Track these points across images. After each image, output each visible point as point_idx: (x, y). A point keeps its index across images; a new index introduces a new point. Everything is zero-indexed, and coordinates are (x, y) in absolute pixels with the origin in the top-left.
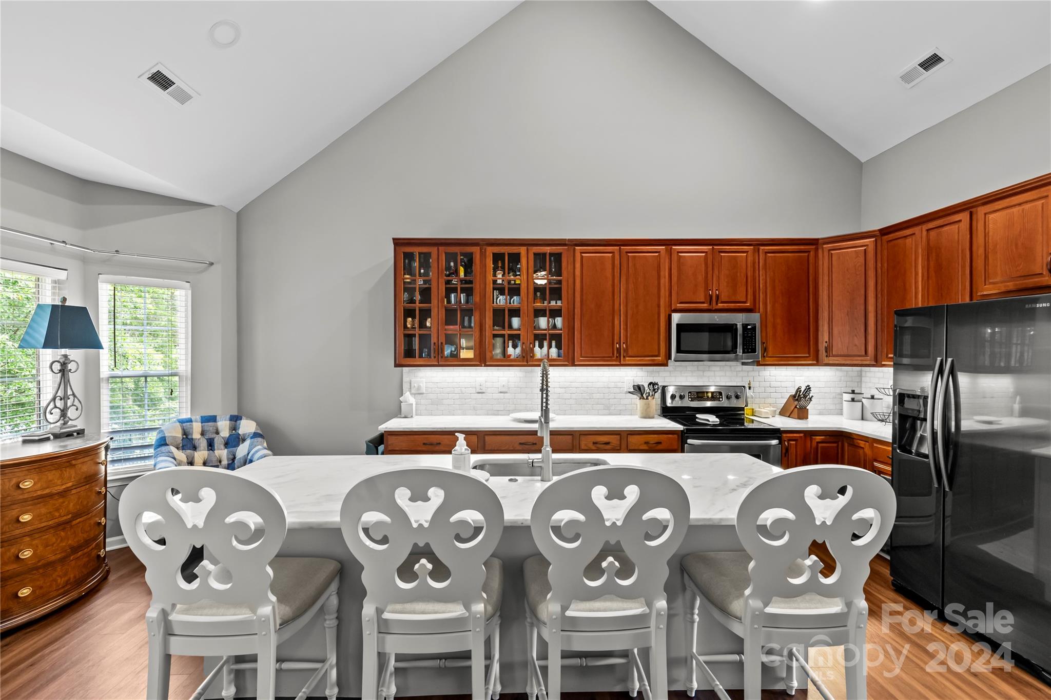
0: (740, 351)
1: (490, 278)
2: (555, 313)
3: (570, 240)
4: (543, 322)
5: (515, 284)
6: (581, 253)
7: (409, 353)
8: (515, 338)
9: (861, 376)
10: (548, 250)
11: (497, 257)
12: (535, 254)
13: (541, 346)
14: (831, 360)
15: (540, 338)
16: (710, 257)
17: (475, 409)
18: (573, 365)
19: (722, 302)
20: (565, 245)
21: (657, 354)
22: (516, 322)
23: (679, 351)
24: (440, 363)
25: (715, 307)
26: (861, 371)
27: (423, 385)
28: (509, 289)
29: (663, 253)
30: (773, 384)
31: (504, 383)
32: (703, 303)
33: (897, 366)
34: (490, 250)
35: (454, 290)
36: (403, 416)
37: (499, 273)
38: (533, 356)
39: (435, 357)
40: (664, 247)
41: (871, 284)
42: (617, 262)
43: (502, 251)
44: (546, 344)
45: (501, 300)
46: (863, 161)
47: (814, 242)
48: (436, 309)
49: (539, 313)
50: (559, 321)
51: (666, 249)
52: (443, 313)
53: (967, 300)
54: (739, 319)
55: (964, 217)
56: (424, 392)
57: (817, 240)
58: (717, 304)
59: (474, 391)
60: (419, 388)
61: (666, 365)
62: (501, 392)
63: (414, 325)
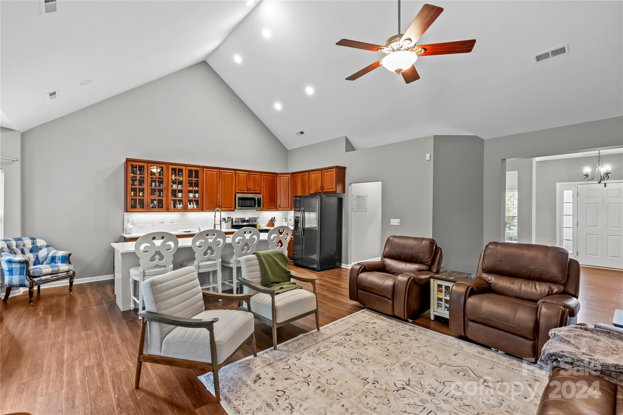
0: (256, 206)
1: (170, 177)
2: (196, 192)
3: (202, 166)
4: (191, 195)
5: (180, 180)
6: (206, 171)
7: (134, 207)
8: (181, 201)
9: (288, 214)
10: (194, 168)
11: (173, 169)
12: (188, 170)
13: (190, 204)
14: (280, 209)
15: (190, 201)
16: (248, 175)
18: (203, 211)
19: (251, 191)
20: (200, 167)
21: (231, 207)
22: (180, 195)
23: (239, 206)
24: (149, 211)
25: (249, 192)
26: (288, 212)
27: (135, 220)
28: (178, 182)
29: (233, 173)
30: (265, 217)
31: (172, 219)
32: (246, 190)
33: (295, 211)
34: (171, 167)
35: (155, 181)
36: (127, 233)
37: (173, 176)
38: (187, 208)
39: (146, 208)
41: (290, 187)
42: (218, 175)
43: (176, 168)
44: (192, 203)
45: (175, 186)
46: (288, 150)
47: (276, 174)
48: (147, 189)
49: (190, 192)
50: (197, 195)
51: (234, 172)
52: (149, 191)
53: (308, 195)
54: (257, 197)
55: (307, 173)
56: (135, 223)
57: (277, 173)
58: (250, 191)
59: (159, 222)
60: (133, 221)
61: (234, 211)
62: (171, 222)
63: (135, 195)
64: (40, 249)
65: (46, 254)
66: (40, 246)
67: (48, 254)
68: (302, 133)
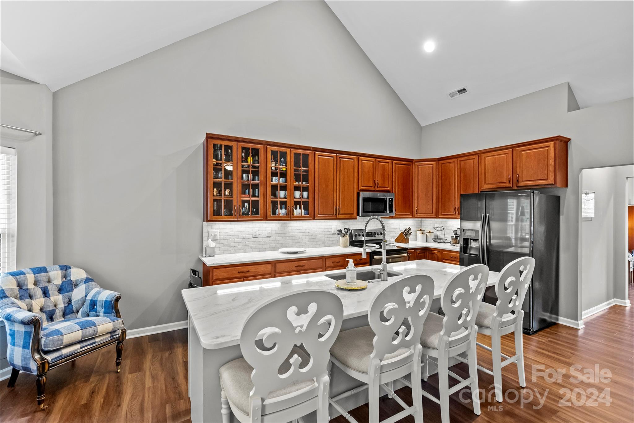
0: (388, 212)
1: (269, 166)
2: (305, 189)
3: (313, 148)
4: (297, 194)
5: (282, 171)
6: (318, 155)
7: (217, 213)
8: (283, 203)
9: (421, 223)
10: (302, 152)
11: (274, 153)
12: (294, 153)
13: (296, 209)
14: (418, 215)
15: (297, 203)
16: (375, 164)
17: (251, 248)
18: (314, 219)
19: (379, 187)
20: (310, 150)
21: (353, 213)
22: (282, 194)
23: (364, 211)
24: (239, 219)
25: (376, 189)
26: (421, 220)
27: (218, 234)
28: (280, 173)
29: (356, 159)
30: (392, 227)
31: (269, 231)
32: (372, 187)
34: (270, 148)
35: (247, 172)
36: (208, 255)
37: (273, 164)
38: (293, 215)
39: (235, 215)
40: (356, 157)
41: (434, 181)
42: (335, 163)
43: (277, 150)
44: (298, 207)
45: (275, 180)
46: (422, 126)
47: (411, 161)
48: (236, 183)
49: (297, 188)
50: (305, 194)
51: (357, 158)
52: (240, 187)
53: (477, 192)
54: (388, 197)
55: (476, 157)
56: (219, 239)
57: (413, 160)
58: (377, 188)
59: (251, 236)
60: (215, 236)
61: (356, 219)
62: (267, 237)
63: (219, 194)
64: (76, 285)
65: (84, 295)
66: (76, 281)
67: (86, 296)
68: (463, 91)
